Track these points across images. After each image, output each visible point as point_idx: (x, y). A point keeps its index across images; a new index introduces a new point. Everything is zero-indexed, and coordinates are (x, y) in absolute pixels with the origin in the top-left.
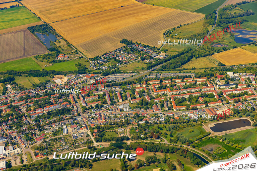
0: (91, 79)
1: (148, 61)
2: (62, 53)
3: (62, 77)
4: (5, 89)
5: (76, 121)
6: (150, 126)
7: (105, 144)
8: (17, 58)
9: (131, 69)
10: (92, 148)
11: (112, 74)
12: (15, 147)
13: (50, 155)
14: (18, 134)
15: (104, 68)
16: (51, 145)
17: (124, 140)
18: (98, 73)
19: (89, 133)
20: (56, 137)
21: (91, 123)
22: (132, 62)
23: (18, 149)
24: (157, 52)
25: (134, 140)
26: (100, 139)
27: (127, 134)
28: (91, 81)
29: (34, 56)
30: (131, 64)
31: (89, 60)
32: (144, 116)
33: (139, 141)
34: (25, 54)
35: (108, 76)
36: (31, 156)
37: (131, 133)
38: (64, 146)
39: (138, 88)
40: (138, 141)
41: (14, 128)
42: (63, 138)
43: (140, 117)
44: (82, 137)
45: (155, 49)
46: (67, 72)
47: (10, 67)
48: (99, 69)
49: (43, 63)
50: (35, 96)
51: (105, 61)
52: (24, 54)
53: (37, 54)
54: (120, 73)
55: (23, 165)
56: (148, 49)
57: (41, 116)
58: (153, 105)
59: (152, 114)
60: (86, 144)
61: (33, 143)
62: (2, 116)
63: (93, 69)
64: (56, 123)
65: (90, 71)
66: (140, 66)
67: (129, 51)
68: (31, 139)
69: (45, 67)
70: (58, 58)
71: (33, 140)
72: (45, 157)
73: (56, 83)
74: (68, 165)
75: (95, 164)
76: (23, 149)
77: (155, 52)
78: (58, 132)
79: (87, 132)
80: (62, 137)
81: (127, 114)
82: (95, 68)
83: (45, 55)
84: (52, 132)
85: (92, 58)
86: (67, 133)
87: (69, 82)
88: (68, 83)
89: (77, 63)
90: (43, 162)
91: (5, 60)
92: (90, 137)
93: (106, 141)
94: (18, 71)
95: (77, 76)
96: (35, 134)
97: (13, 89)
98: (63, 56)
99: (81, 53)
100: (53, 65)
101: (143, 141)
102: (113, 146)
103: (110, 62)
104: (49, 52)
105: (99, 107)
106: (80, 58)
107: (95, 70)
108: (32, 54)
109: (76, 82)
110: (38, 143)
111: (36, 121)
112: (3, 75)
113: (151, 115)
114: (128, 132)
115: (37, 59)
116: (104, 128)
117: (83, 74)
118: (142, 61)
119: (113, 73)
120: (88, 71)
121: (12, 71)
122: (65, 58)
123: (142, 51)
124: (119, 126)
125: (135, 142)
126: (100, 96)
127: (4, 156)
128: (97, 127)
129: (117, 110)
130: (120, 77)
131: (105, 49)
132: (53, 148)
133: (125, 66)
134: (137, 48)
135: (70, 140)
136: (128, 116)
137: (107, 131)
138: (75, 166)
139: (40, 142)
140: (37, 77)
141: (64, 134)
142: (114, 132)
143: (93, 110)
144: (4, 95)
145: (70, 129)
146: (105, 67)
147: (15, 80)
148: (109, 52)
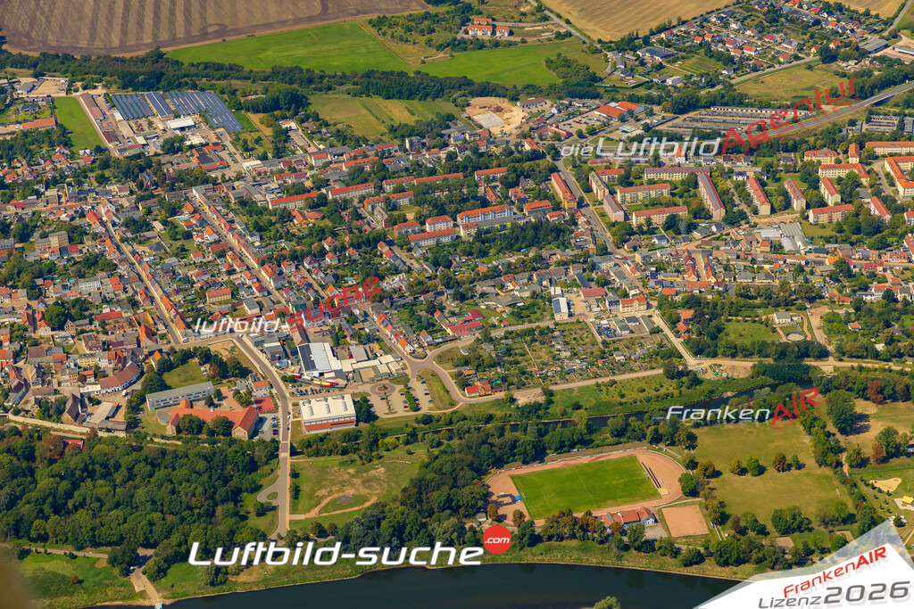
0: (623, 120)
1: (851, 66)
2: (482, 13)
3: (499, 105)
4: (283, 137)
5: (597, 273)
6: (906, 312)
7: (733, 368)
8: (297, 21)
9: (783, 94)
10: (681, 374)
11: (707, 106)
12: (372, 351)
13: (518, 388)
14: (374, 304)
15: (669, 82)
16: (516, 354)
17: (808, 356)
18: (651, 100)
19: (658, 321)
20: (527, 326)
21: (660, 283)
22: (783, 66)
23: (389, 358)
24: (886, 34)
25: (845, 358)
26: (709, 347)
27: (813, 334)
28: (626, 127)
29: (368, 17)
30: (781, 73)
31: (599, 46)
32: (873, 276)
33: (869, 364)
34: (328, 9)
35: (691, 114)
36: (444, 387)
37: (829, 332)
38: (566, 361)
39: (829, 167)
40: (864, 365)
41: (350, 283)
42: (557, 333)
43: (854, 276)
44: (633, 332)
45: (871, 20)
46: (519, 88)
47: (280, 55)
48: (649, 85)
49: (410, 47)
50: (407, 169)
51: (669, 56)
52: (325, 7)
53: (377, 10)
54: (741, 104)
55: (419, 417)
56: (841, 17)
57: (449, 246)
58: (902, 236)
59: (907, 269)
60: (656, 359)
61: (441, 340)
62: (294, 235)
63: (622, 84)
64: (516, 276)
65: (614, 89)
66: (819, 83)
67: (764, 22)
68: (431, 327)
69: (423, 62)
70: (470, 32)
71: (436, 331)
72: (501, 395)
73: (481, 127)
74: (596, 430)
75: (707, 433)
76: (405, 361)
77: (875, 31)
78: (531, 310)
79: (651, 316)
80: (552, 327)
81: (803, 263)
82: (631, 81)
83: (411, 15)
84: (510, 306)
85: (612, 42)
86: (571, 315)
87: (535, 126)
88: (532, 129)
89: (554, 58)
90: (498, 413)
91: (253, 26)
92: (667, 338)
93: (733, 356)
94: (317, 72)
95: (562, 104)
96: (442, 309)
97: (311, 138)
98: (488, 24)
99: (559, 16)
100: (453, 56)
101: (887, 367)
102: (764, 374)
103: (688, 62)
104: (424, 7)
105: (682, 227)
106: (559, 36)
107: (633, 87)
108: (359, 12)
109: (564, 128)
110: (459, 344)
111: (436, 264)
112: (260, 84)
113: (903, 273)
114: (819, 328)
115: (380, 29)
116: (719, 307)
117: (589, 102)
118: (824, 66)
119: (713, 104)
120: (606, 91)
121: (291, 70)
122: (498, 34)
123: (816, 27)
124: (778, 305)
125: (853, 368)
126: (676, 188)
127: (336, 377)
128: (687, 303)
129: (754, 243)
130: (743, 120)
131: (660, 9)
132: (526, 363)
133: (756, 81)
134: (796, 12)
135: (586, 340)
136: (807, 269)
137: (730, 318)
138: (628, 434)
139: (467, 340)
140: (400, 98)
141: (557, 317)
142: (757, 324)
143: (659, 239)
144: (279, 158)
145: (579, 299)
146: (674, 78)
147: (310, 104)
148: (679, 19)
